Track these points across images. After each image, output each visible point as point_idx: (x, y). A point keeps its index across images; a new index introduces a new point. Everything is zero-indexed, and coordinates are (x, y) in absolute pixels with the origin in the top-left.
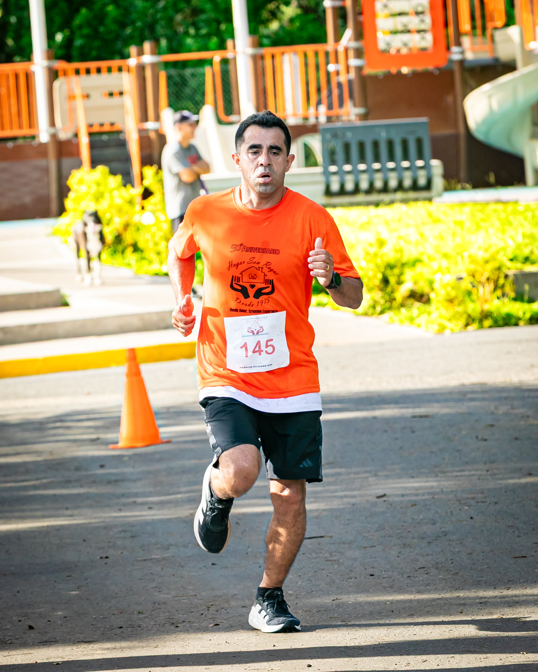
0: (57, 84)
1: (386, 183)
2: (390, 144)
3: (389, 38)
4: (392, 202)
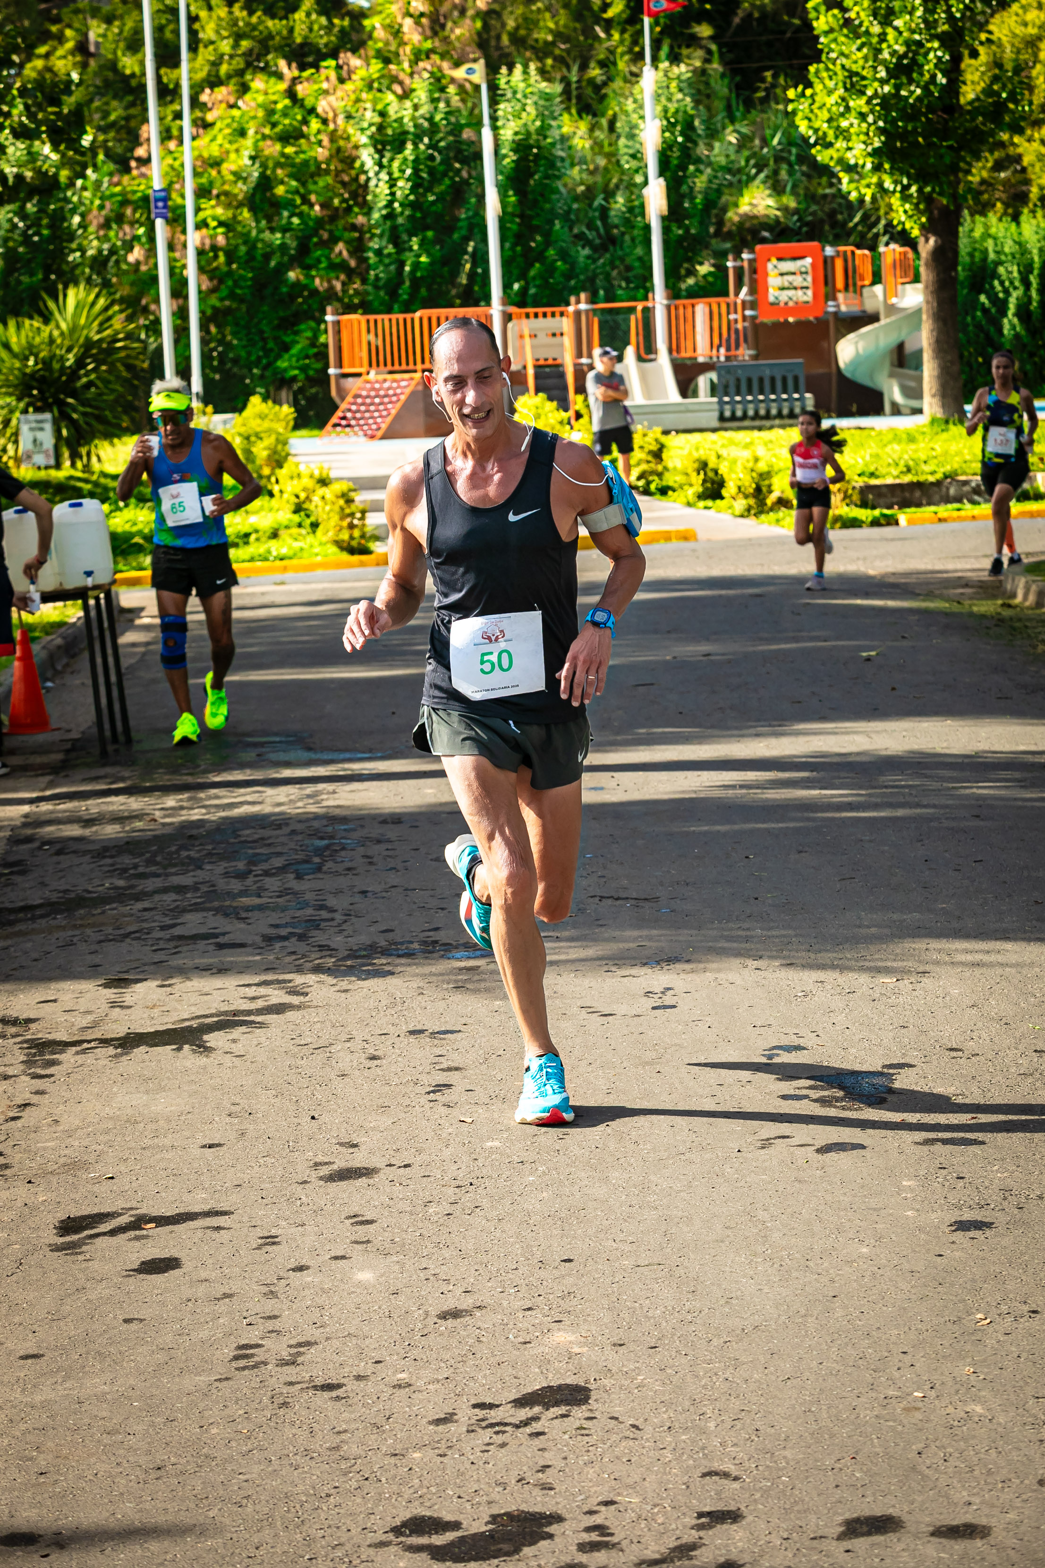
0: (510, 325)
1: (768, 411)
2: (773, 380)
3: (777, 293)
4: (771, 428)
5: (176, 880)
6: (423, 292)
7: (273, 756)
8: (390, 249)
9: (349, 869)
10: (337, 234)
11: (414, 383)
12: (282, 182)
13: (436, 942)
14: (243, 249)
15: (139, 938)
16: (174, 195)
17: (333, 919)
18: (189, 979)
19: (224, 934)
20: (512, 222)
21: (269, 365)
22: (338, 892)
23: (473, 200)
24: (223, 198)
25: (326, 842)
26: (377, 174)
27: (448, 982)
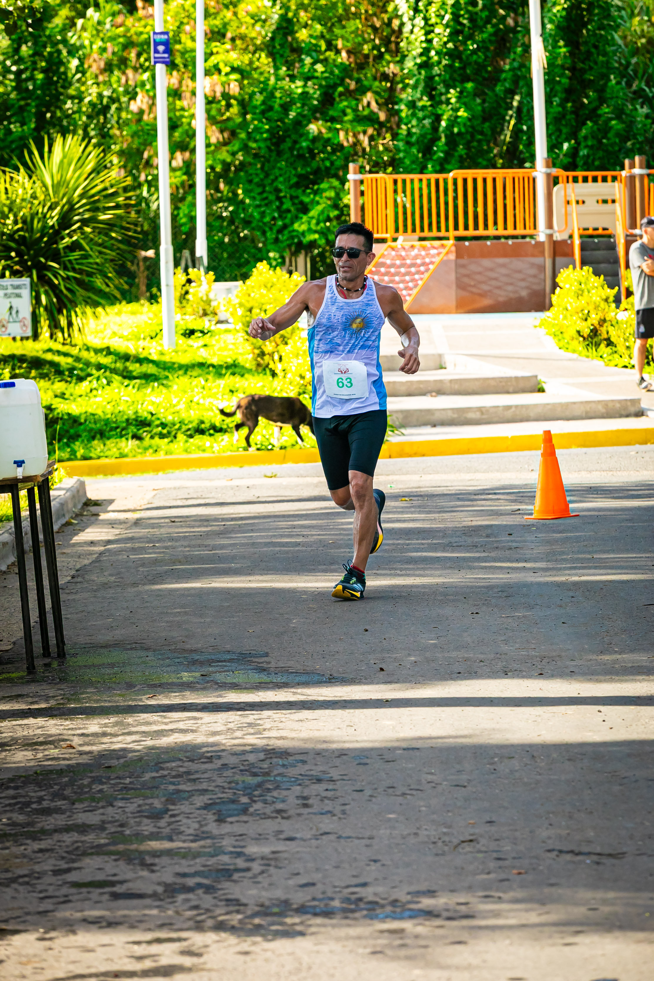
5: (82, 818)
6: (461, 150)
7: (220, 677)
8: (425, 101)
9: (279, 811)
10: (366, 83)
11: (444, 251)
12: (306, 26)
13: (360, 899)
14: (259, 99)
15: (27, 883)
16: (184, 38)
17: (248, 869)
18: (74, 932)
19: (122, 882)
20: (562, 75)
21: (285, 227)
22: (260, 838)
23: (519, 50)
24: (238, 42)
25: (259, 779)
26: (412, 19)
27: (365, 947)
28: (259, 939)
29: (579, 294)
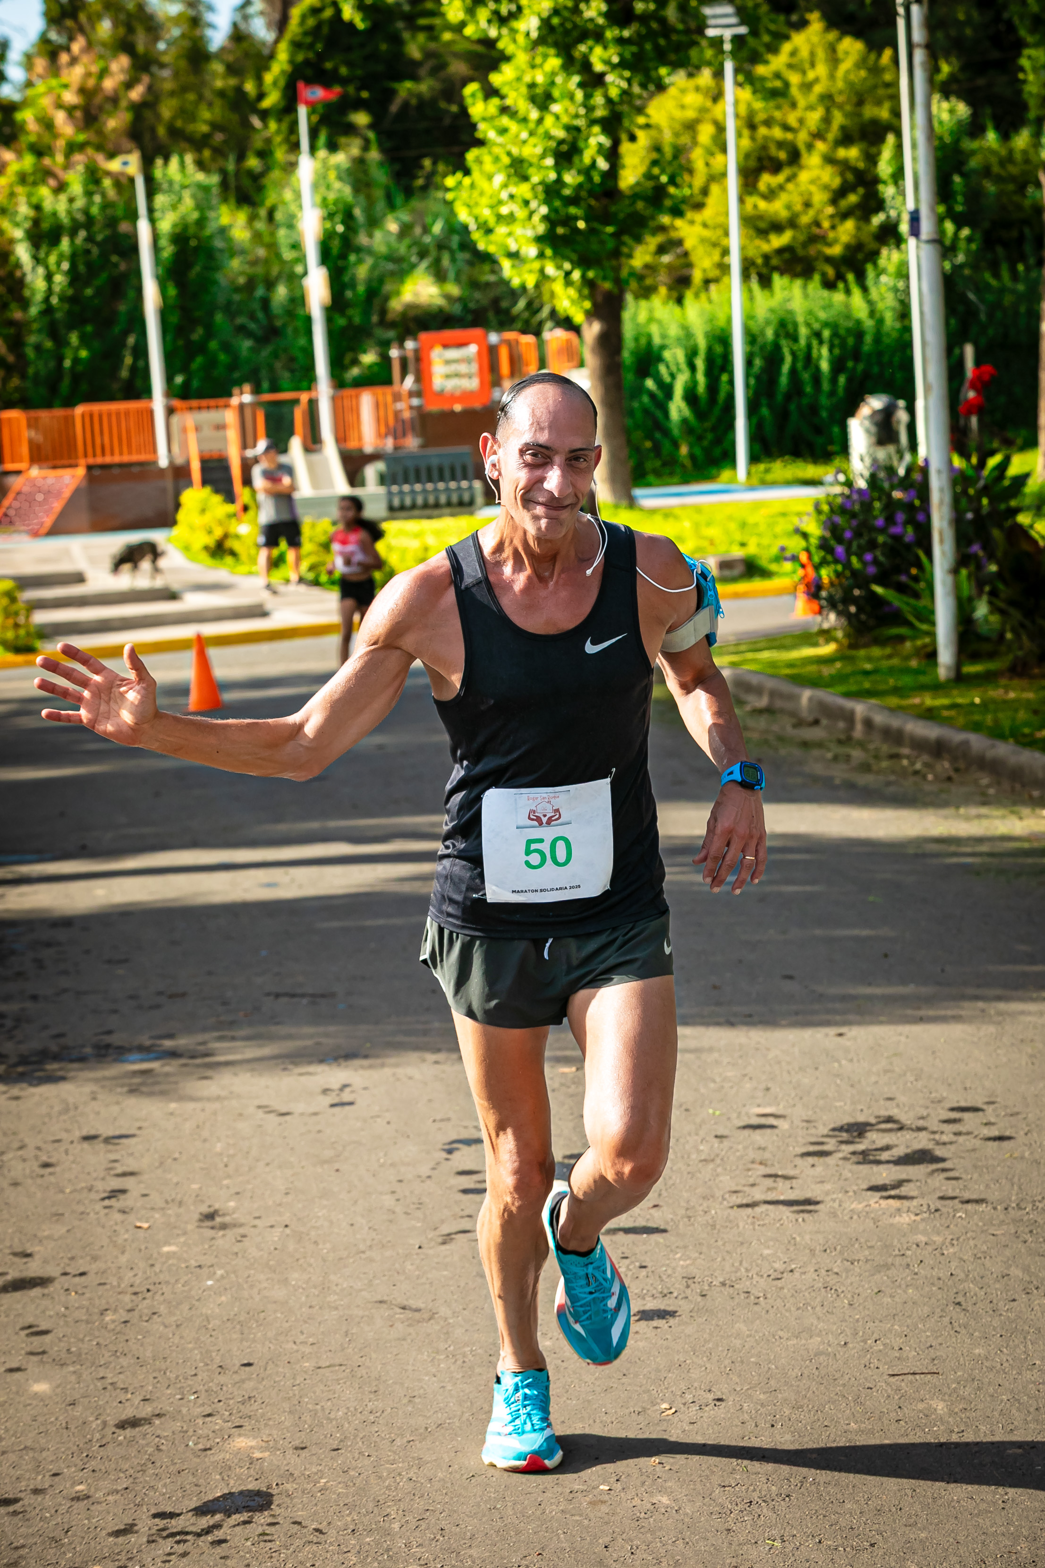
0: (174, 419)
1: (437, 501)
2: (441, 469)
3: (443, 381)
4: (441, 516)
6: (85, 386)
9: (19, 974)
11: (77, 479)
13: (109, 1045)
20: (173, 315)
22: (8, 998)
23: (132, 293)
26: (33, 268)
27: (122, 1086)
28: (24, 1085)
29: (203, 511)
